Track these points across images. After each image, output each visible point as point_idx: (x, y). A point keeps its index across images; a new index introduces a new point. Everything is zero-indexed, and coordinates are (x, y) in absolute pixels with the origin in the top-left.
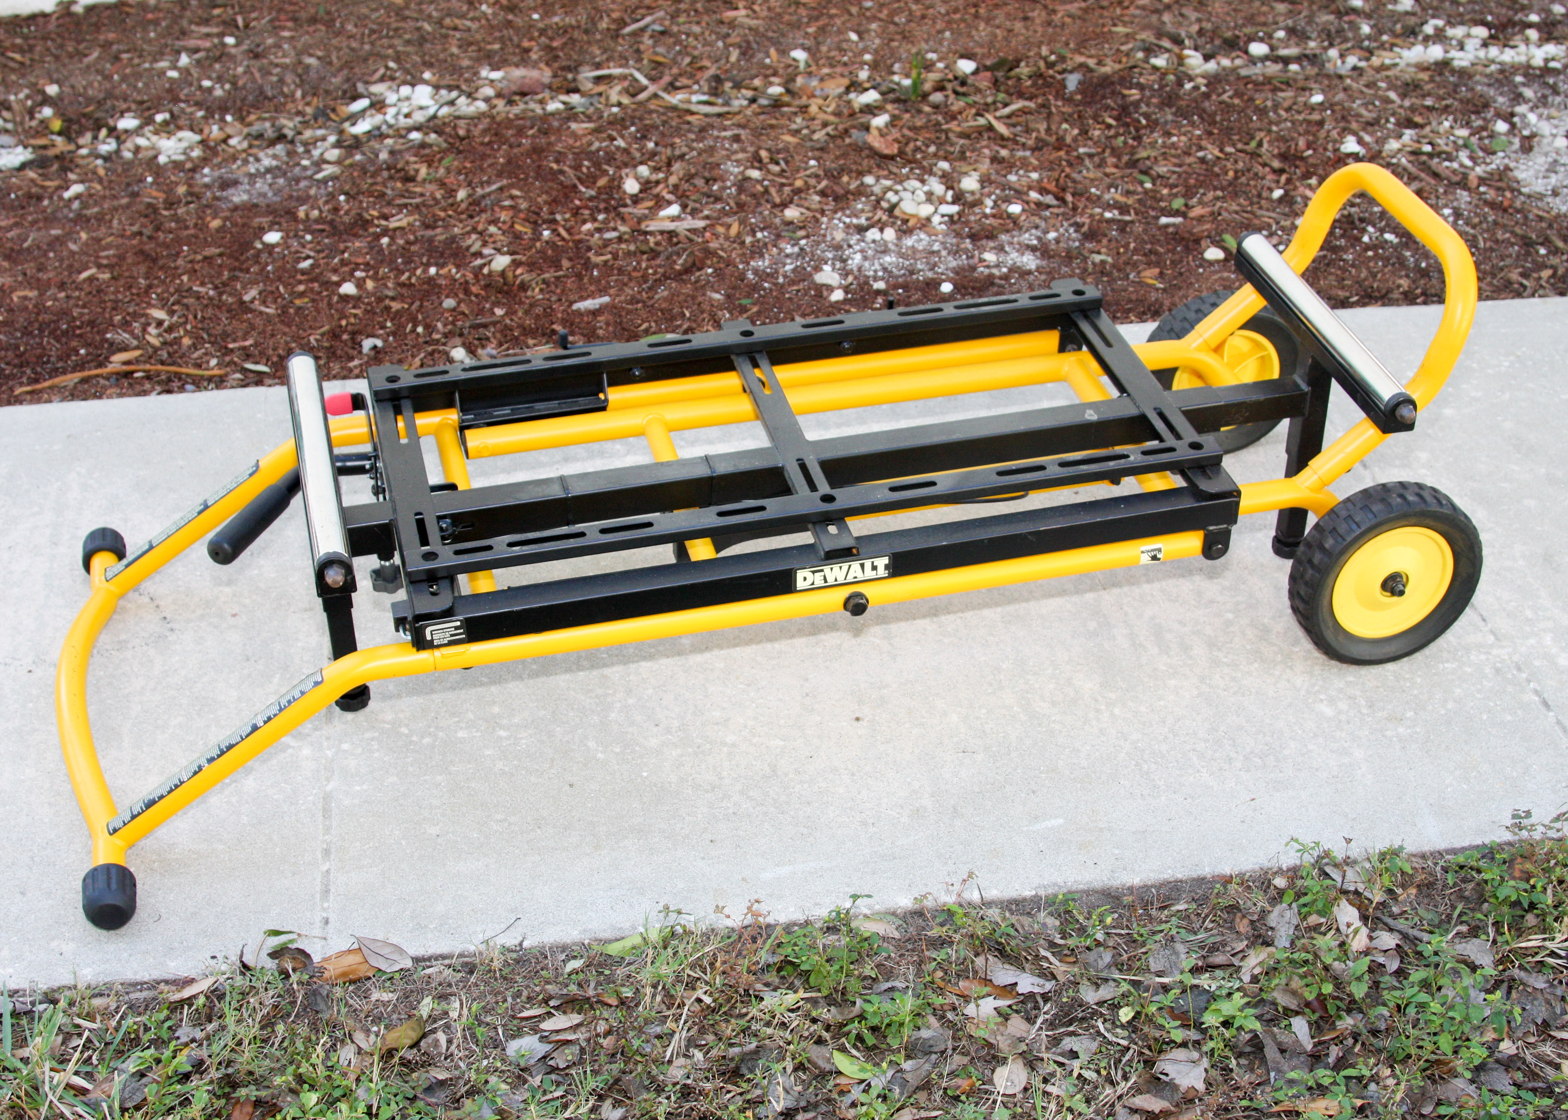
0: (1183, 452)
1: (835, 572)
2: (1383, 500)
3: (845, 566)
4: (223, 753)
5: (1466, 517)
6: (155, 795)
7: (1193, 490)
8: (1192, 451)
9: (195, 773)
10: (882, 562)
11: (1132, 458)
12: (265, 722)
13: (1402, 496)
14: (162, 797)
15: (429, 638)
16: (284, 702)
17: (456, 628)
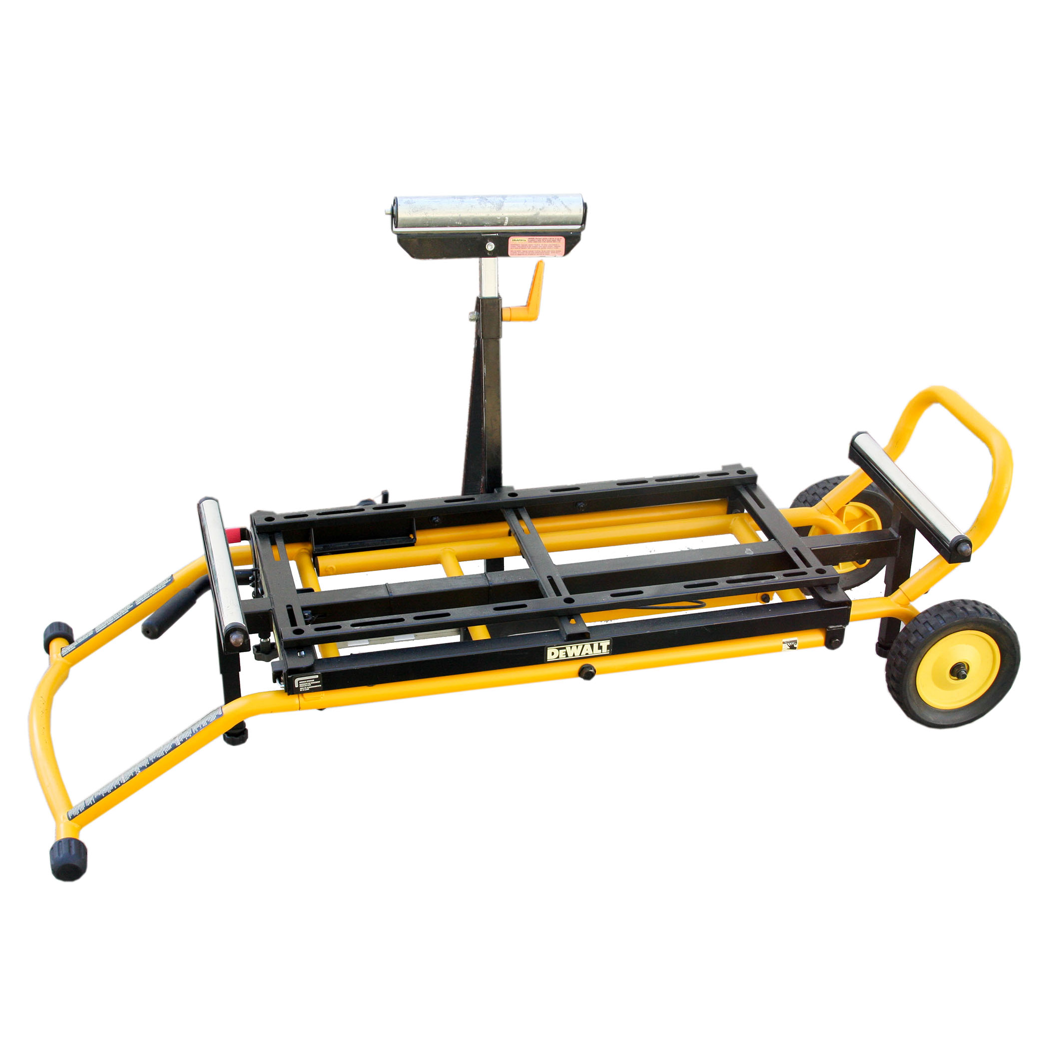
0: (812, 575)
1: (574, 650)
2: (950, 611)
3: (580, 646)
4: (151, 764)
5: (1008, 624)
6: (102, 793)
7: (818, 601)
8: (819, 575)
9: (131, 777)
10: (605, 644)
11: (777, 578)
12: (182, 743)
13: (963, 608)
14: (107, 794)
15: (297, 686)
16: (195, 729)
17: (316, 680)
